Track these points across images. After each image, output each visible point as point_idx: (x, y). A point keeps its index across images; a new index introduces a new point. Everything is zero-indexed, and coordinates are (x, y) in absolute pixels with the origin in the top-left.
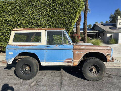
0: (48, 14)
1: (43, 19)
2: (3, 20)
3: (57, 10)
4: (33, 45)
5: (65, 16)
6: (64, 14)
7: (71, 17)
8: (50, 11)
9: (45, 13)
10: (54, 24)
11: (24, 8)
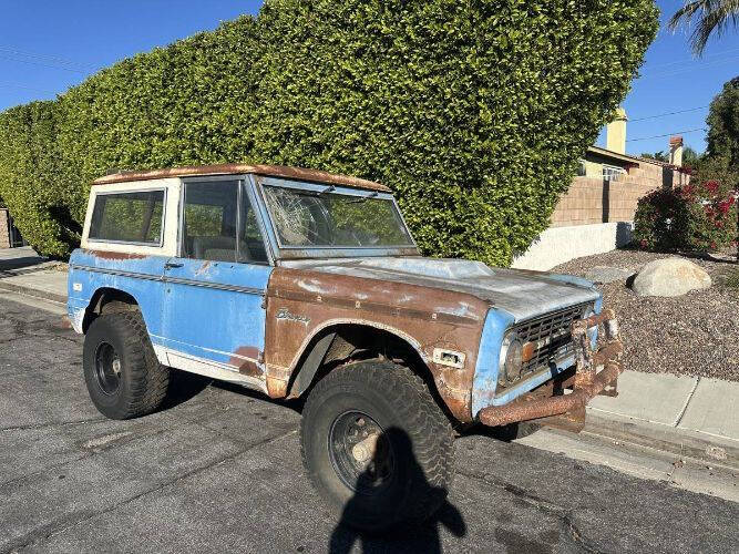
0: (348, 74)
1: (333, 104)
2: (195, 130)
3: (388, 42)
4: (134, 256)
5: (434, 73)
6: (427, 58)
7: (468, 71)
8: (359, 54)
9: (339, 67)
10: (382, 128)
11: (256, 60)
